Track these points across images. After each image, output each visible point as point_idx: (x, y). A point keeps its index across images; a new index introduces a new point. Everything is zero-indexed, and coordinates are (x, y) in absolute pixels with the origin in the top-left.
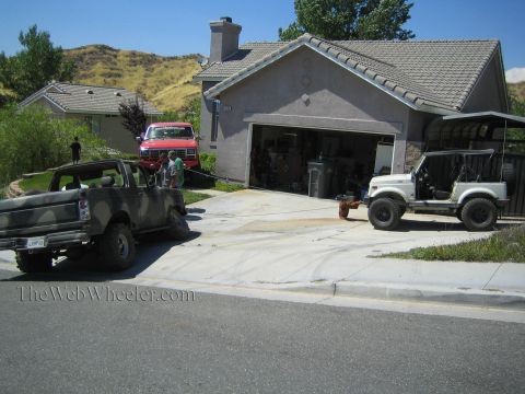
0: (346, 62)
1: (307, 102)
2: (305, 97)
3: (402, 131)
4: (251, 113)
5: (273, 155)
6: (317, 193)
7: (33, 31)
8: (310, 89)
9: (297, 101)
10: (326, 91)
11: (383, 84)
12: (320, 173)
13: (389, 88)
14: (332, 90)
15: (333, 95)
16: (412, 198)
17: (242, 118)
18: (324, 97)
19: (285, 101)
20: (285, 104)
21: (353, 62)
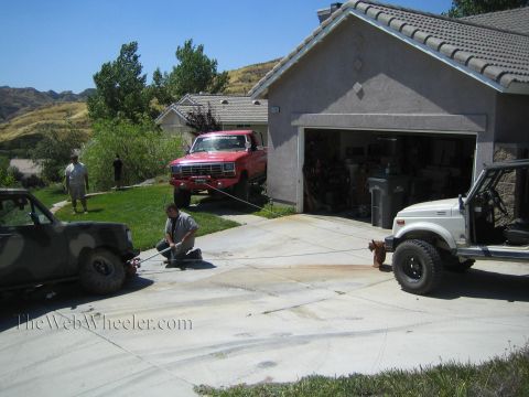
0: (401, 30)
1: (361, 94)
2: (357, 87)
3: (487, 127)
4: (298, 113)
5: (352, 167)
6: (380, 221)
7: (188, 45)
8: (363, 76)
9: (348, 94)
10: (382, 76)
11: (452, 57)
12: (383, 192)
13: (460, 61)
14: (390, 74)
15: (392, 81)
16: (462, 242)
17: (290, 120)
18: (381, 84)
19: (336, 95)
20: (336, 100)
21: (409, 29)
